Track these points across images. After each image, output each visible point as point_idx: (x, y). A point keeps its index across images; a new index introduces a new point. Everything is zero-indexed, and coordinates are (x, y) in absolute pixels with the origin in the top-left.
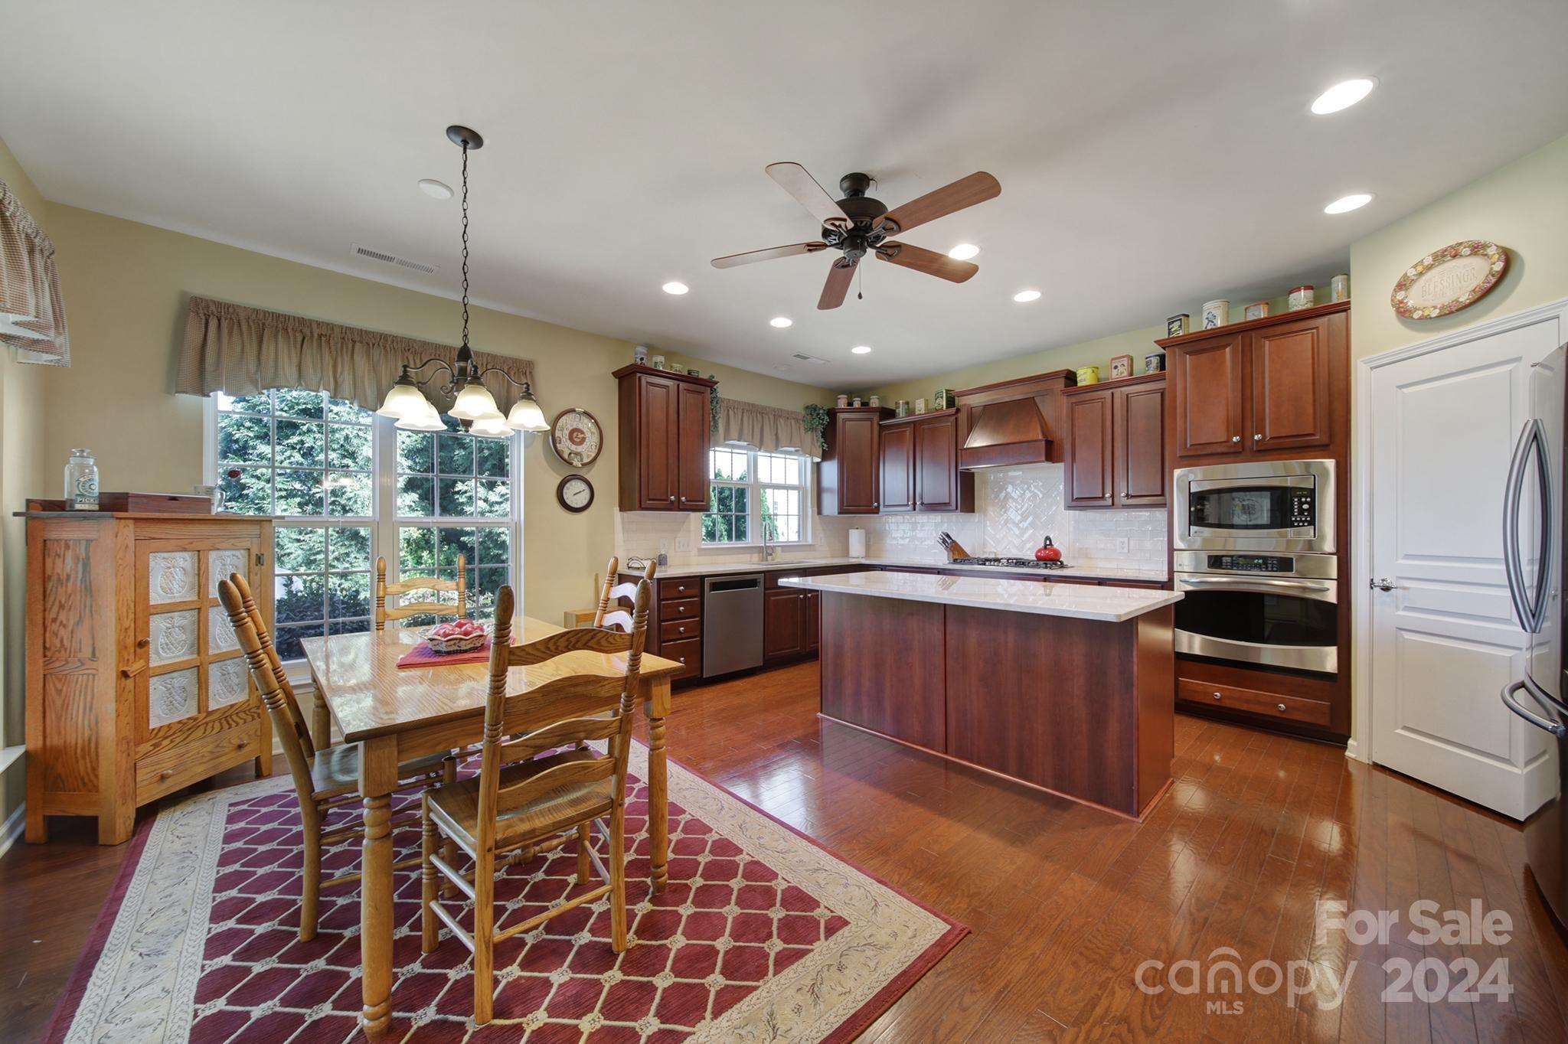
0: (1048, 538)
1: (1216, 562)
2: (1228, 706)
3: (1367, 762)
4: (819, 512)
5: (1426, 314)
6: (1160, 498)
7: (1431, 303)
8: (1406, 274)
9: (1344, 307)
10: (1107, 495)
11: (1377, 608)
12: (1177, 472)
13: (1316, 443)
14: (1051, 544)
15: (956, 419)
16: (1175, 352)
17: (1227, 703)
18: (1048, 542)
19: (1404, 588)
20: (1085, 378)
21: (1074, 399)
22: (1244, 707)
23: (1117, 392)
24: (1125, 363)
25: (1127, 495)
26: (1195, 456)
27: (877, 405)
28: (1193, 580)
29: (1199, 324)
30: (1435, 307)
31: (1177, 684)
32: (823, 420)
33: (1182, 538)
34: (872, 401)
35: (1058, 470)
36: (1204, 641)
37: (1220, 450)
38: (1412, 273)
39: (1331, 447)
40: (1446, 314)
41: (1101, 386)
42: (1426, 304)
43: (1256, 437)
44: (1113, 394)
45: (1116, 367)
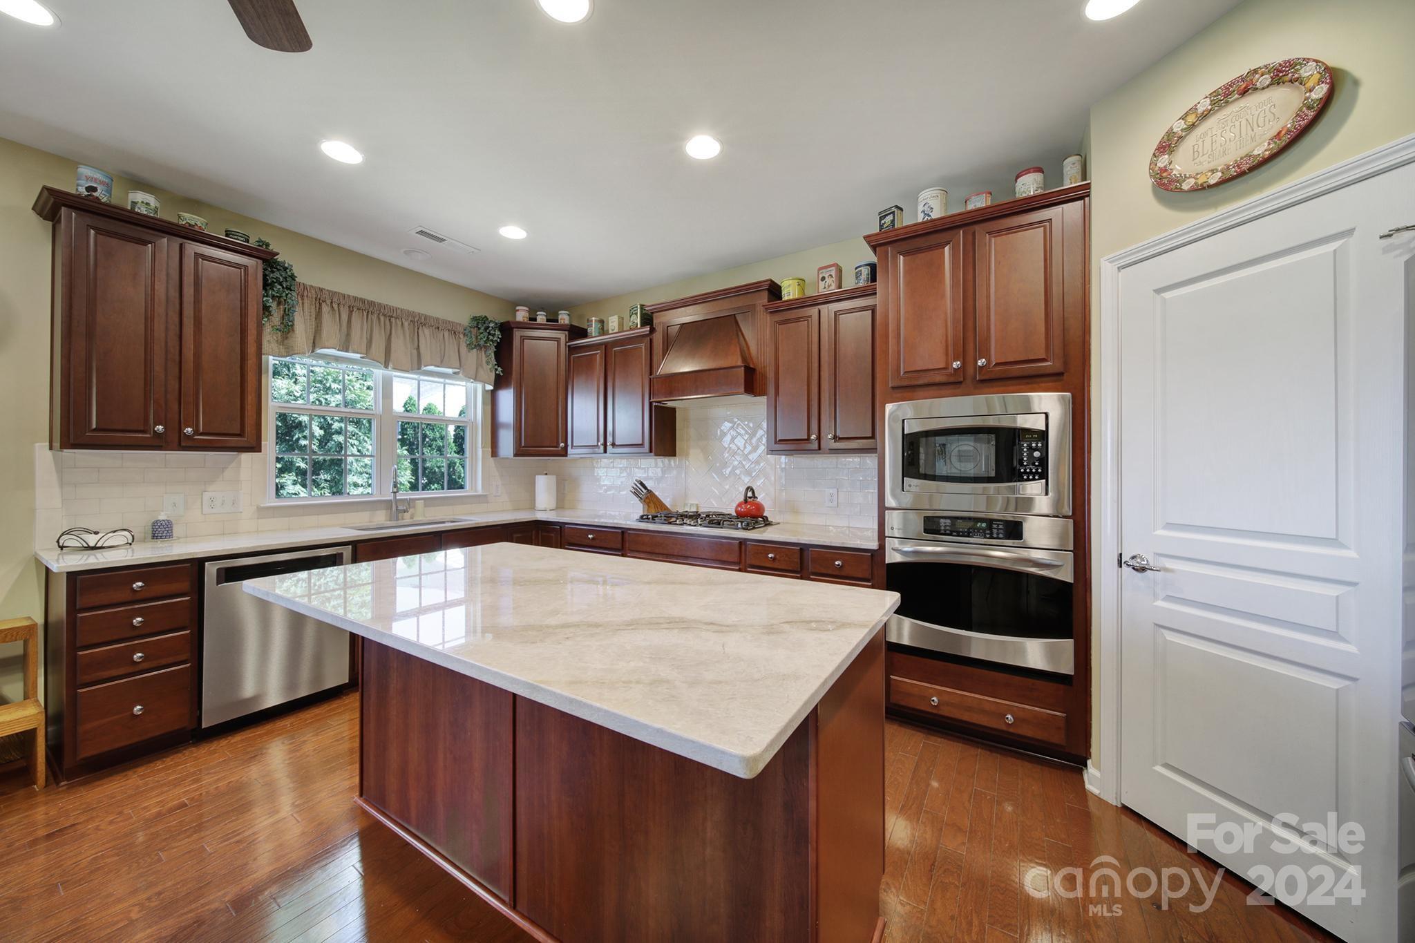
0: (749, 489)
1: (932, 527)
2: (947, 714)
3: (1114, 804)
4: (494, 453)
5: (1200, 182)
6: (870, 442)
7: (1206, 166)
8: (1171, 129)
9: (1082, 194)
10: (813, 437)
11: (1127, 595)
12: (889, 407)
13: (1048, 372)
14: (754, 496)
15: (651, 340)
16: (887, 252)
17: (946, 711)
18: (750, 494)
19: (1166, 570)
20: (790, 292)
21: (778, 317)
22: (966, 717)
23: (824, 308)
24: (833, 273)
25: (835, 438)
26: (908, 389)
27: (567, 322)
28: (906, 549)
29: (914, 216)
30: (1213, 171)
31: (888, 682)
32: (494, 335)
33: (894, 495)
34: (560, 317)
35: (760, 405)
36: (913, 626)
37: (939, 378)
38: (1179, 126)
39: (1065, 376)
40: (1233, 178)
41: (805, 303)
42: (1199, 169)
43: (980, 363)
44: (820, 311)
45: (823, 279)
